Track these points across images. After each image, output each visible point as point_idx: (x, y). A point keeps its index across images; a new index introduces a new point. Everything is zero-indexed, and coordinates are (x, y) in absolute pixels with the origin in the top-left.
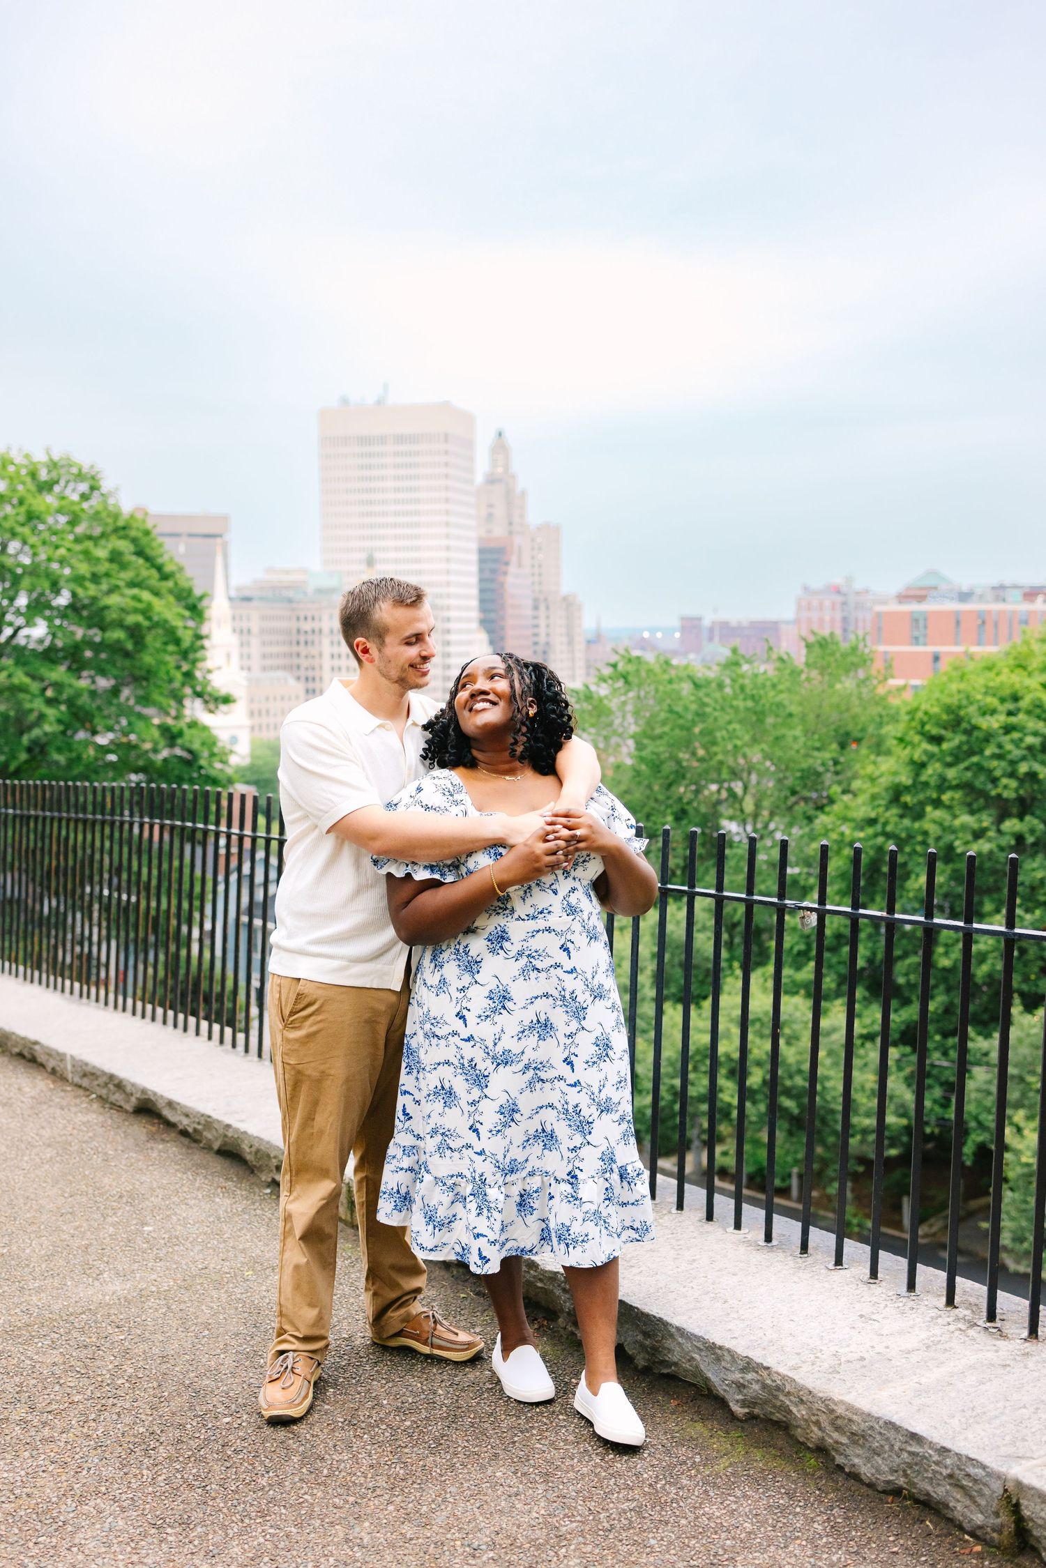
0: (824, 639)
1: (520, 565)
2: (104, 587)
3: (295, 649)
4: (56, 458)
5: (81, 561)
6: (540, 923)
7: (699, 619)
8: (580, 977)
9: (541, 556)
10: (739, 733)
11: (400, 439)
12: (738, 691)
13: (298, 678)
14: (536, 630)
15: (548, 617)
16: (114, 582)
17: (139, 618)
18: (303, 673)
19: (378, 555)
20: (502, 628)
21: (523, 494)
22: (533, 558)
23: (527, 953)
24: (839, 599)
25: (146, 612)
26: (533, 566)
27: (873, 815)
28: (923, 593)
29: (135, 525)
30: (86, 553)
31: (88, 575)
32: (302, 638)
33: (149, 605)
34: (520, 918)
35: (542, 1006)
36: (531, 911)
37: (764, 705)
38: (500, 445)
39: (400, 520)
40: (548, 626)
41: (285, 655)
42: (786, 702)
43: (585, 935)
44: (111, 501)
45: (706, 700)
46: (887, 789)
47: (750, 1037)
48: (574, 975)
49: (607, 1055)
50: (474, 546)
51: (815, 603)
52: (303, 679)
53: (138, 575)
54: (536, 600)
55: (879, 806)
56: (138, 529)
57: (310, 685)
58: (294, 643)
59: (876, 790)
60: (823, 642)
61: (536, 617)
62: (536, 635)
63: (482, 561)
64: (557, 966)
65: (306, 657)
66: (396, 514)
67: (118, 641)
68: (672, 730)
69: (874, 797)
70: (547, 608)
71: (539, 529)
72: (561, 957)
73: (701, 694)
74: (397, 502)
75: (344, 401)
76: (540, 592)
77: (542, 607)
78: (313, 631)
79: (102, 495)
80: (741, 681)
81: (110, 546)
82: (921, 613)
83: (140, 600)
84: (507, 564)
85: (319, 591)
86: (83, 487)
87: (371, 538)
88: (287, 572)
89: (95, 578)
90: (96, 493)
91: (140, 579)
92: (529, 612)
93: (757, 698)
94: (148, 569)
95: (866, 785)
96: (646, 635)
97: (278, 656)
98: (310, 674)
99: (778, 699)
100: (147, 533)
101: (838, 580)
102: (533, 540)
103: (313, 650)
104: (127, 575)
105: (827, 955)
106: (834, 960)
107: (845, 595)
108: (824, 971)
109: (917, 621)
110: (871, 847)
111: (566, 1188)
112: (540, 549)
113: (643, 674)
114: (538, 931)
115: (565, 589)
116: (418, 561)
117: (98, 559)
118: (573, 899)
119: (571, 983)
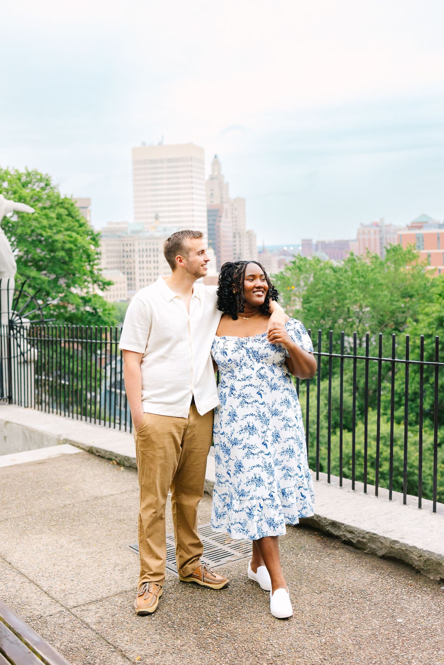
0: (395, 247)
1: (226, 217)
2: (55, 231)
3: (122, 259)
4: (30, 170)
5: (44, 219)
6: (247, 382)
7: (310, 240)
8: (266, 406)
9: (236, 213)
10: (357, 294)
11: (170, 160)
12: (355, 273)
13: (124, 273)
14: (235, 248)
15: (240, 241)
16: (58, 228)
17: (72, 246)
18: (126, 271)
19: (160, 214)
20: (219, 247)
21: (227, 184)
22: (232, 213)
23: (242, 395)
24: (377, 229)
25: (74, 242)
26: (232, 218)
27: (430, 332)
28: (420, 225)
29: (67, 201)
30: (46, 215)
31: (48, 226)
32: (125, 254)
33: (76, 239)
34: (239, 380)
35: (251, 419)
36: (243, 377)
37: (368, 280)
38: (216, 162)
39: (170, 198)
40: (240, 245)
41: (117, 262)
42: (379, 278)
43: (269, 387)
44: (56, 191)
45: (340, 278)
46: (436, 320)
47: (381, 446)
48: (264, 405)
49: (277, 440)
50: (205, 209)
51: (366, 231)
52: (126, 273)
53: (69, 225)
54: (234, 233)
55: (432, 328)
56: (68, 203)
57: (130, 276)
58: (122, 257)
59: (431, 320)
60: (395, 249)
61: (234, 241)
62: (235, 250)
63: (209, 216)
64: (256, 401)
65: (127, 263)
66: (168, 195)
67: (62, 257)
68: (325, 293)
69: (430, 324)
70: (240, 237)
71: (235, 200)
72: (258, 397)
73: (338, 275)
74: (168, 189)
75: (144, 144)
76: (236, 229)
77: (237, 237)
78: (131, 251)
79: (51, 188)
80: (357, 269)
81: (56, 211)
82: (420, 234)
83: (71, 237)
84: (221, 217)
85: (133, 232)
86: (42, 184)
87: (157, 206)
88: (118, 224)
89: (50, 227)
90: (48, 187)
91: (70, 226)
92: (231, 239)
93: (365, 276)
94: (73, 222)
95: (425, 318)
96: (285, 248)
97: (114, 263)
98: (129, 271)
99: (375, 276)
100: (72, 205)
101: (377, 220)
102: (232, 205)
103: (131, 260)
104: (65, 225)
105: (410, 403)
106: (414, 405)
107: (380, 227)
108: (409, 411)
109: (418, 238)
110: (430, 348)
111: (269, 502)
112: (236, 209)
113: (308, 266)
114: (246, 386)
115: (248, 228)
116: (179, 216)
117: (52, 218)
118: (262, 372)
119: (263, 409)
